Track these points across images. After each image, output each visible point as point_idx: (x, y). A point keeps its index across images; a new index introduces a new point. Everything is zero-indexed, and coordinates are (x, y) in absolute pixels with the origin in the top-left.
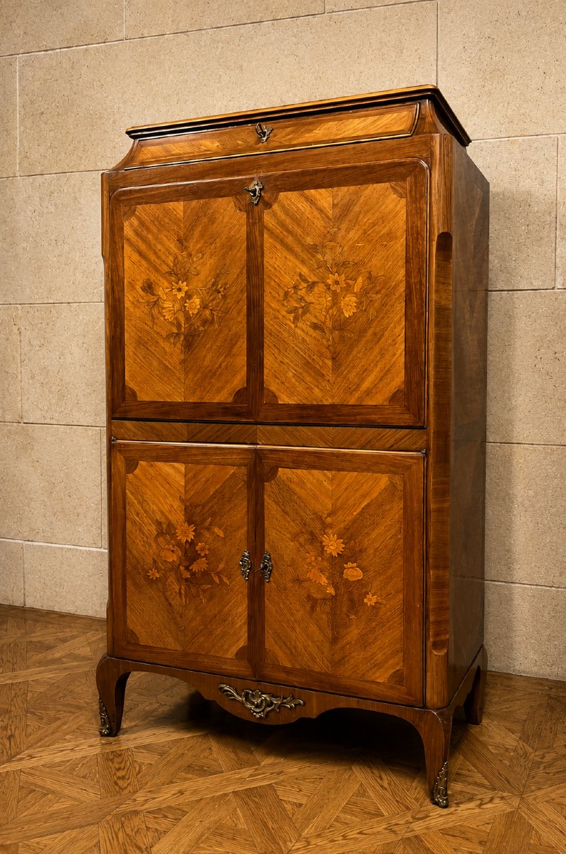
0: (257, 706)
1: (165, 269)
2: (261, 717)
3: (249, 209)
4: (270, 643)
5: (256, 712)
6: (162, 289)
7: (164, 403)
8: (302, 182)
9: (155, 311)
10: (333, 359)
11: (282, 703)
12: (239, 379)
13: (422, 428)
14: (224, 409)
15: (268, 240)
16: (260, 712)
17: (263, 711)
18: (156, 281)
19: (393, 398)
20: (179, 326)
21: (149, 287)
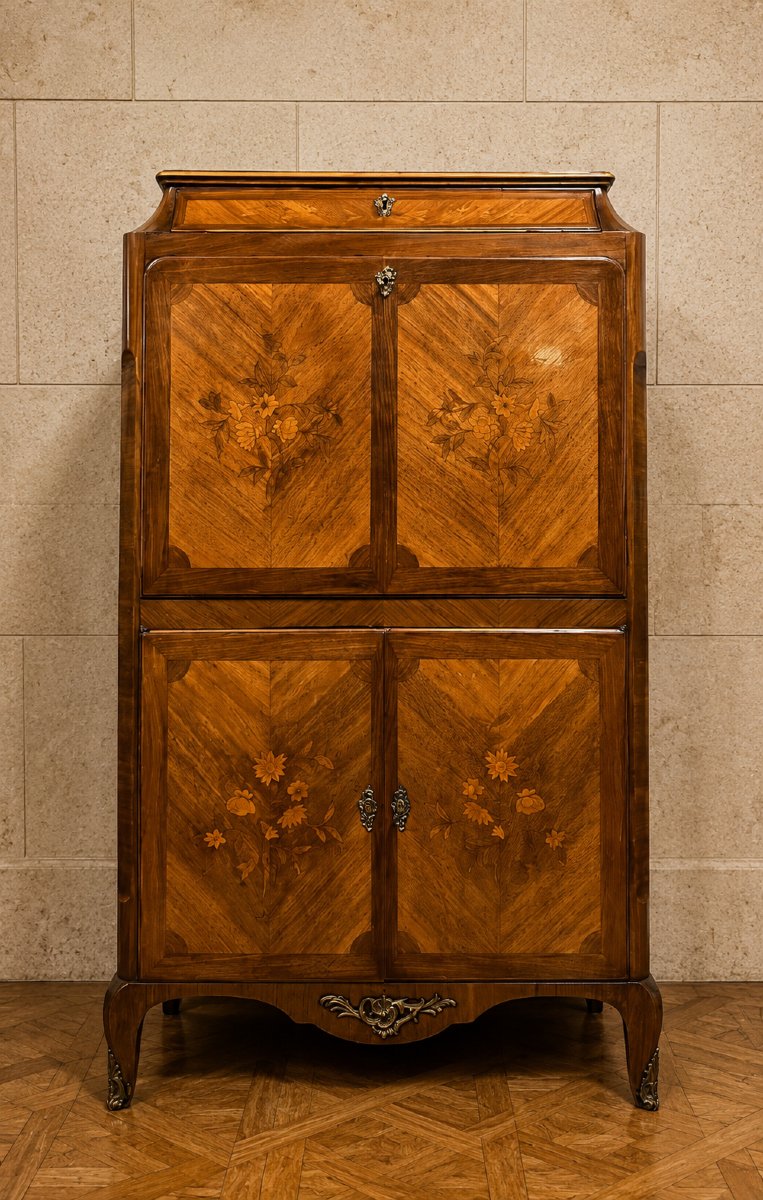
0: (384, 1019)
1: (242, 375)
2: (388, 1035)
3: (376, 301)
4: (405, 921)
5: (383, 1030)
6: (237, 403)
7: (237, 571)
8: (454, 272)
9: (223, 436)
10: (500, 506)
11: (422, 1009)
12: (358, 534)
13: (622, 597)
14: (334, 576)
15: (403, 345)
16: (387, 1029)
17: (392, 1026)
18: (226, 392)
19: (582, 558)
20: (263, 457)
21: (213, 401)
